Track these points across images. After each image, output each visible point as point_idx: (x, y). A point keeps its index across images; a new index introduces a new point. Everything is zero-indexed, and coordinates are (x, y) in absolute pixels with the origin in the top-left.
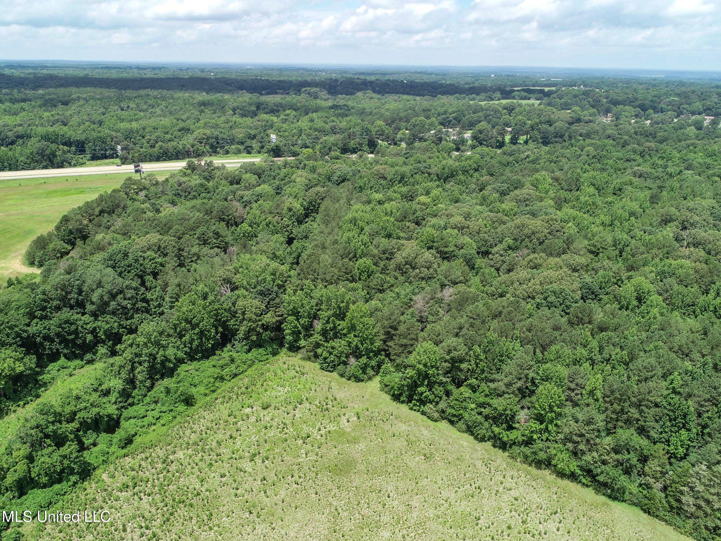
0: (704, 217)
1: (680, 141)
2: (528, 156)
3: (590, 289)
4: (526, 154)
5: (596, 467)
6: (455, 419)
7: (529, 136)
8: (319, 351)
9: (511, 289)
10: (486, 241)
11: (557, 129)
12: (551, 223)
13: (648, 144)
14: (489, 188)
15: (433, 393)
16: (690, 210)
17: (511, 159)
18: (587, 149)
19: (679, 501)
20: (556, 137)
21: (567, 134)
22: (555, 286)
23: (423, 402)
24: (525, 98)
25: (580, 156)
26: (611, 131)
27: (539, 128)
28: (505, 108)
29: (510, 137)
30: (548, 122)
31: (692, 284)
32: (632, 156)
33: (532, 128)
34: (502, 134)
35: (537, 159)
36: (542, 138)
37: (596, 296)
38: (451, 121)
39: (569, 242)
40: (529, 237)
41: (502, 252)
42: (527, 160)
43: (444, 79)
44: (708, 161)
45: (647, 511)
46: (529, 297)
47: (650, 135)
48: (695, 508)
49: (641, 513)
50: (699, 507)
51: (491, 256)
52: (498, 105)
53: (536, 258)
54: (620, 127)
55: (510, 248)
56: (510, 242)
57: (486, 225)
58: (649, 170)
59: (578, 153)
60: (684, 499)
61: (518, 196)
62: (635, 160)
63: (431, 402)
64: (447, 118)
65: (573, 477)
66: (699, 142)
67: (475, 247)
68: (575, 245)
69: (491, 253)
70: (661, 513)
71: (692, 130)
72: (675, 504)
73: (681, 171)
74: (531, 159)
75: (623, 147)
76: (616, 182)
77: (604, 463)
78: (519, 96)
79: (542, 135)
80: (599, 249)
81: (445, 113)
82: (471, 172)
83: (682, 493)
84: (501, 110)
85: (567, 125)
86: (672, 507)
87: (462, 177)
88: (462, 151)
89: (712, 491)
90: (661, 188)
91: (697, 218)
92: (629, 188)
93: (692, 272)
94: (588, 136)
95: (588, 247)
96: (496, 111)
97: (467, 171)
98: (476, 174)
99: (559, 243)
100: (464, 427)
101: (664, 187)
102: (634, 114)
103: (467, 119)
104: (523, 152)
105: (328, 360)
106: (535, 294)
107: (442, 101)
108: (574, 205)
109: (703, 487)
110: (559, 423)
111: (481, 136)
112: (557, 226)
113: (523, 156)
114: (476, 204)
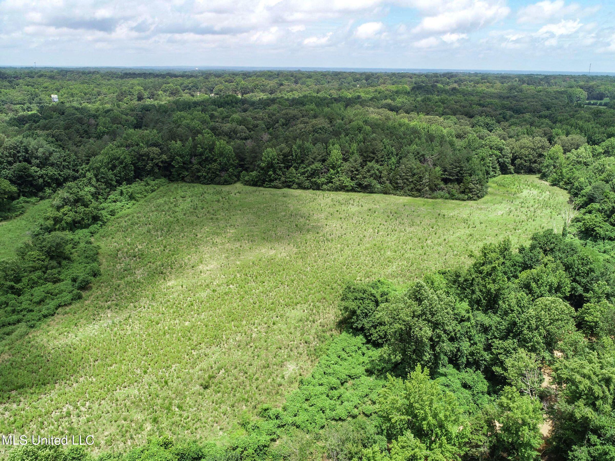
6: (291, 184)
8: (200, 174)
15: (277, 174)
23: (271, 181)
45: (385, 193)
49: (384, 195)
50: (405, 183)
63: (276, 180)
65: (353, 190)
70: (391, 192)
72: (395, 185)
83: (397, 179)
86: (394, 187)
100: (296, 186)
105: (207, 177)
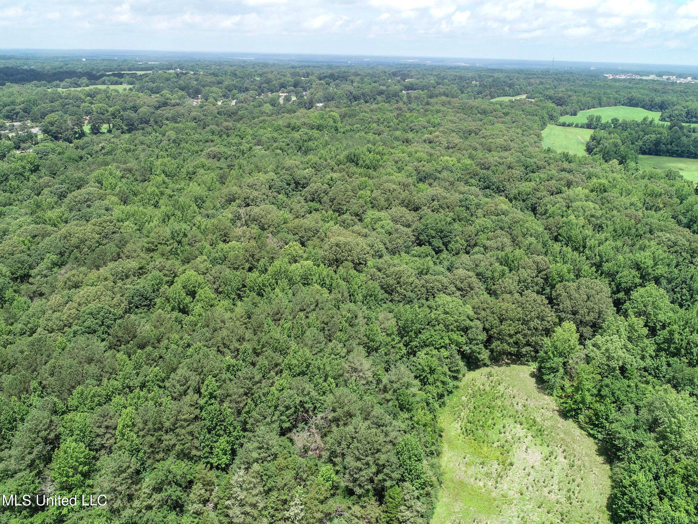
0: (263, 191)
1: (254, 118)
2: (103, 148)
3: (142, 296)
4: (101, 145)
5: (140, 518)
7: (111, 125)
9: (42, 322)
10: (22, 263)
11: (141, 114)
12: (105, 225)
13: (225, 124)
14: (46, 191)
16: (250, 186)
17: (83, 153)
18: (167, 134)
19: (227, 516)
20: (141, 123)
21: (152, 120)
22: (93, 306)
24: (116, 83)
25: (161, 141)
26: (195, 113)
27: (122, 116)
28: (89, 95)
29: (89, 127)
30: (133, 107)
31: (242, 265)
32: (210, 137)
33: (114, 115)
34: (80, 124)
35: (113, 150)
36: (126, 125)
37: (151, 300)
38: (17, 113)
39: (122, 243)
40: (77, 247)
41: (43, 273)
42: (103, 151)
43: (27, 64)
44: (275, 135)
46: (65, 326)
47: (231, 114)
48: (243, 516)
51: (31, 280)
52: (79, 92)
53: (74, 275)
54: (205, 108)
55: (55, 264)
56: (54, 257)
57: (24, 242)
58: (223, 149)
59: (159, 139)
60: (231, 513)
61: (76, 197)
62: (212, 141)
64: (14, 110)
66: (269, 118)
67: (8, 274)
68: (129, 246)
69: (30, 276)
71: (267, 108)
72: (225, 520)
73: (251, 148)
74: (106, 150)
75: (204, 128)
76: (189, 166)
77: (149, 508)
78: (109, 81)
79: (125, 122)
80: (157, 246)
81: (13, 103)
82: (27, 174)
84: (83, 97)
85: (152, 110)
87: (14, 183)
88: (23, 149)
89: (254, 492)
90: (230, 167)
91: (255, 193)
92: (202, 171)
93: (242, 252)
94: (174, 119)
95: (146, 245)
96: (78, 99)
97: (21, 174)
98: (33, 177)
99: (111, 247)
101: (234, 166)
102: (221, 94)
103: (39, 110)
104: (98, 144)
106: (71, 321)
107: (11, 90)
108: (142, 198)
109: (245, 493)
110: (90, 482)
111: (54, 129)
112: (110, 228)
113: (98, 148)
114: (26, 214)
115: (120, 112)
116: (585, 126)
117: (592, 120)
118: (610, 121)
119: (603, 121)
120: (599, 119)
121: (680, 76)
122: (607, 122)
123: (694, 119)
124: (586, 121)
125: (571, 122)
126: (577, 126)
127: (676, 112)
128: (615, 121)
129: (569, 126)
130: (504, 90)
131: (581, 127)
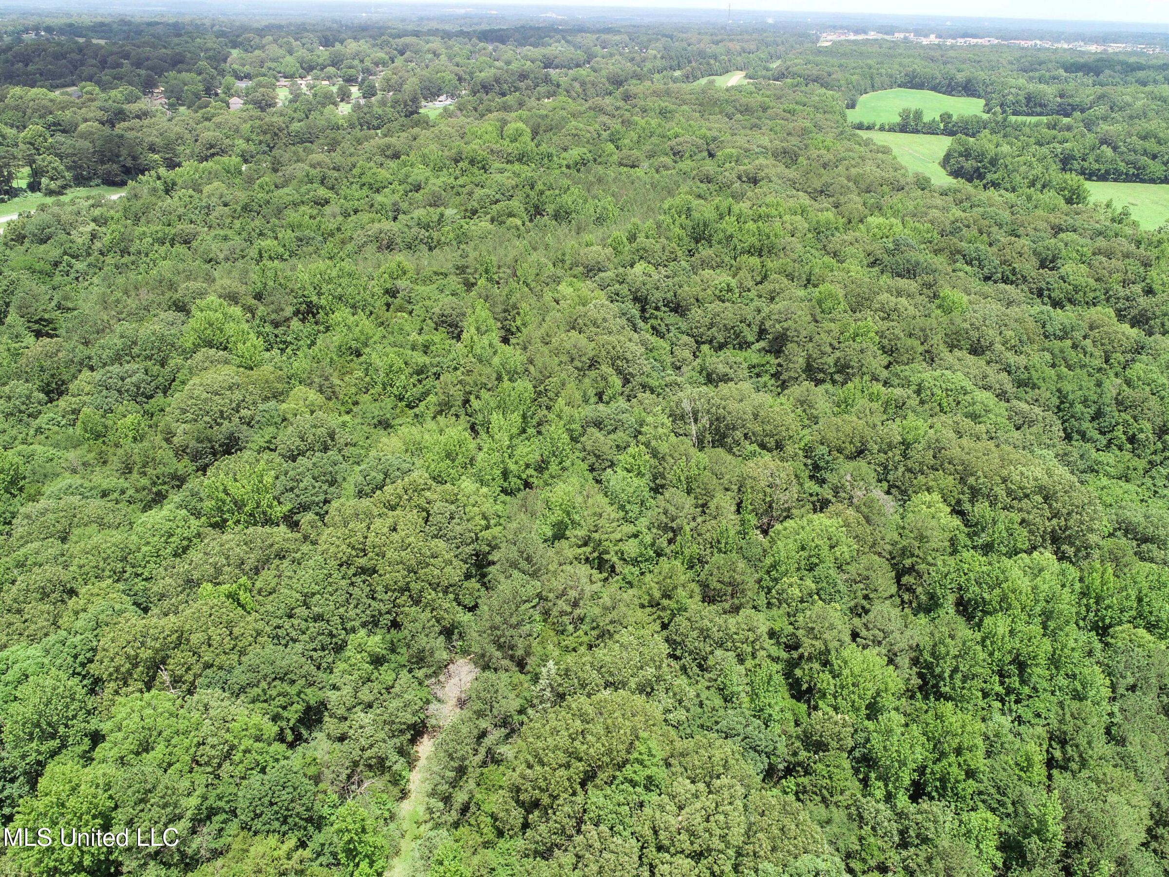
17: (56, 252)
27: (53, 146)
33: (33, 147)
42: (97, 245)
59: (200, 203)
73: (440, 215)
75: (275, 170)
94: (169, 149)
102: (202, 87)
108: (364, 380)
113: (80, 237)
115: (46, 140)
116: (897, 129)
117: (908, 116)
118: (938, 119)
119: (927, 118)
120: (918, 115)
121: (918, 33)
122: (934, 120)
123: (1038, 109)
124: (898, 119)
125: (871, 122)
126: (882, 129)
127: (1010, 97)
128: (946, 117)
129: (869, 128)
130: (708, 64)
131: (890, 130)
